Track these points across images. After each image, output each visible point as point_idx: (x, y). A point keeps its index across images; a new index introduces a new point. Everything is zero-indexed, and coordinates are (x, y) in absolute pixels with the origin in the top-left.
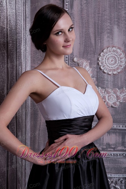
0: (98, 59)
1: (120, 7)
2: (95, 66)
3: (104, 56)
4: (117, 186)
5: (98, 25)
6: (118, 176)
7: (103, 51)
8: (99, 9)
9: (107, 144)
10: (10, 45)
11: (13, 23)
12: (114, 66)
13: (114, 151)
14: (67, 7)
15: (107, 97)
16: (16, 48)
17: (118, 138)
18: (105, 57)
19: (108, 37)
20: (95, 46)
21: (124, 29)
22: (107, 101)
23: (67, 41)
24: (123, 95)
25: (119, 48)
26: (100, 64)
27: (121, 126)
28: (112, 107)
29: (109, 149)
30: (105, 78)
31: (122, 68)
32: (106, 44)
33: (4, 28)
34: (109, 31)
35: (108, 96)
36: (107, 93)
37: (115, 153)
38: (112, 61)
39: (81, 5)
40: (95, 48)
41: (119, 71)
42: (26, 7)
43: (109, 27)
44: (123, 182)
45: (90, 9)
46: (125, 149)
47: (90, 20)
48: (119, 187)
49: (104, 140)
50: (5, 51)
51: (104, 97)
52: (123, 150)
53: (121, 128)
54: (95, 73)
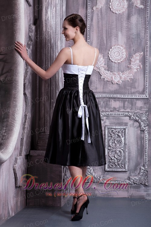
0: (108, 53)
1: (122, 20)
2: (107, 57)
3: (112, 51)
4: (119, 134)
5: (109, 32)
6: (120, 128)
7: (111, 48)
8: (109, 21)
9: (113, 107)
10: (52, 41)
11: (54, 29)
12: (119, 57)
13: (118, 112)
14: (89, 21)
15: (113, 77)
16: (56, 43)
17: (121, 104)
19: (115, 39)
20: (107, 45)
21: (125, 34)
22: (114, 80)
24: (124, 76)
25: (122, 46)
26: (109, 56)
27: (123, 96)
28: (117, 84)
29: (115, 111)
30: (113, 65)
31: (123, 58)
32: (113, 43)
33: (49, 32)
34: (115, 35)
35: (115, 77)
36: (114, 75)
37: (118, 113)
38: (117, 54)
39: (98, 19)
40: (107, 46)
41: (122, 60)
43: (115, 33)
44: (123, 132)
45: (103, 22)
46: (125, 111)
47: (104, 28)
48: (120, 135)
49: (112, 105)
50: (50, 44)
51: (112, 77)
52: (124, 112)
53: (123, 97)
54: (107, 62)
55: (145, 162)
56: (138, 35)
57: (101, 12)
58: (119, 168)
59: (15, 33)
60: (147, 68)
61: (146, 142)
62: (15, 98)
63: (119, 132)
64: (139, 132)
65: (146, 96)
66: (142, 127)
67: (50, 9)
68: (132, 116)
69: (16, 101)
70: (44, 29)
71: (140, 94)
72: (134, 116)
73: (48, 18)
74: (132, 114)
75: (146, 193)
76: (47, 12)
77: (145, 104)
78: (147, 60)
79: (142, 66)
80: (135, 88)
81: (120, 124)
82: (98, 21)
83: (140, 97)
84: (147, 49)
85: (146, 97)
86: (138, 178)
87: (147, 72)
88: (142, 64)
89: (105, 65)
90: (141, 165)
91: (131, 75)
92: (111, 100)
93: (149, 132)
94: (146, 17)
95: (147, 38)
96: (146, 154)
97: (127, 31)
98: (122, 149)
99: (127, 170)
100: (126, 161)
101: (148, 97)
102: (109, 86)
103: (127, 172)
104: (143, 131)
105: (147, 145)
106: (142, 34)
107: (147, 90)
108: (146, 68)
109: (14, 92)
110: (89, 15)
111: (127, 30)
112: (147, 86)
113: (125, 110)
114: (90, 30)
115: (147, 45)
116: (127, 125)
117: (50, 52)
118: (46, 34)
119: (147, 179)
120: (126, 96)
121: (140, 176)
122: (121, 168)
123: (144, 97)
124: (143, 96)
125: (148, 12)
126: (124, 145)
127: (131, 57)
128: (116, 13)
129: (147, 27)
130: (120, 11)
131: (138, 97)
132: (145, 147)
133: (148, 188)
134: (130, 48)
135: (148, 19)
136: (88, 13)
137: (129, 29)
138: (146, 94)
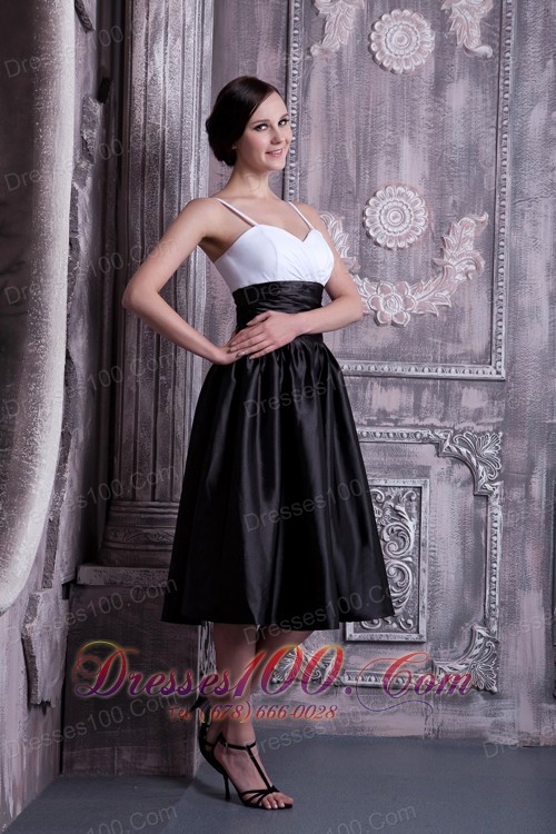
0: (363, 214)
1: (416, 96)
2: (357, 228)
3: (377, 205)
4: (398, 507)
5: (365, 135)
6: (401, 484)
7: (374, 195)
8: (368, 98)
9: (379, 410)
10: (168, 162)
11: (176, 117)
12: (401, 229)
13: (396, 426)
14: (295, 94)
15: (381, 301)
16: (181, 168)
17: (404, 396)
18: (379, 208)
19: (388, 163)
20: (358, 182)
21: (425, 146)
22: (383, 309)
23: (275, 141)
24: (420, 296)
25: (412, 189)
26: (368, 224)
27: (413, 369)
28: (393, 324)
29: (384, 424)
30: (380, 257)
31: (418, 234)
32: (381, 178)
33: (158, 127)
34: (389, 149)
35: (385, 299)
36: (382, 291)
37: (397, 430)
38: (395, 218)
39: (327, 89)
40: (358, 188)
41: (411, 240)
42: (201, 90)
43: (389, 141)
44: (413, 498)
45: (347, 99)
46: (420, 424)
47: (347, 123)
48: (403, 509)
49: (374, 401)
50: (158, 174)
51: (375, 301)
52: (416, 426)
53: (413, 372)
54: (357, 247)
55: (490, 609)
56: (472, 151)
57: (340, 66)
58: (395, 631)
59: (40, 126)
60: (501, 270)
61: (495, 538)
62: (35, 370)
63: (397, 500)
64: (471, 499)
65: (498, 373)
66: (481, 483)
67: (162, 43)
68: (448, 444)
69: (38, 382)
70: (139, 115)
71: (477, 363)
72: (452, 442)
73: (155, 75)
74: (446, 436)
75: (491, 720)
76: (152, 54)
77: (493, 398)
78: (502, 243)
79: (483, 263)
80: (459, 342)
81: (403, 470)
82: (328, 97)
83: (475, 376)
84: (503, 203)
85: (498, 377)
86: (464, 666)
87: (500, 284)
88: (485, 258)
89: (349, 254)
90: (476, 621)
91: (445, 293)
92: (372, 384)
93: (507, 501)
94: (501, 87)
95: (504, 163)
96: (494, 579)
97: (431, 136)
98: (407, 563)
99: (425, 639)
100: (421, 605)
101: (503, 374)
102: (366, 333)
103: (424, 646)
104: (484, 497)
105: (499, 547)
106: (487, 150)
107: (502, 350)
108: (498, 273)
109: (32, 347)
110: (296, 72)
111: (431, 131)
112: (500, 337)
113: (421, 419)
114: (297, 127)
115: (503, 190)
116: (427, 476)
117: (158, 203)
118: (145, 135)
119: (496, 672)
120: (426, 369)
121: (469, 661)
122: (404, 631)
123: (489, 376)
124: (485, 370)
125: (508, 72)
126: (414, 548)
127: (445, 229)
128: (393, 71)
129: (505, 123)
130: (407, 65)
131: (467, 375)
132: (491, 553)
133: (498, 704)
134: (442, 195)
135: (506, 96)
136: (291, 65)
137: (439, 129)
138: (499, 363)
